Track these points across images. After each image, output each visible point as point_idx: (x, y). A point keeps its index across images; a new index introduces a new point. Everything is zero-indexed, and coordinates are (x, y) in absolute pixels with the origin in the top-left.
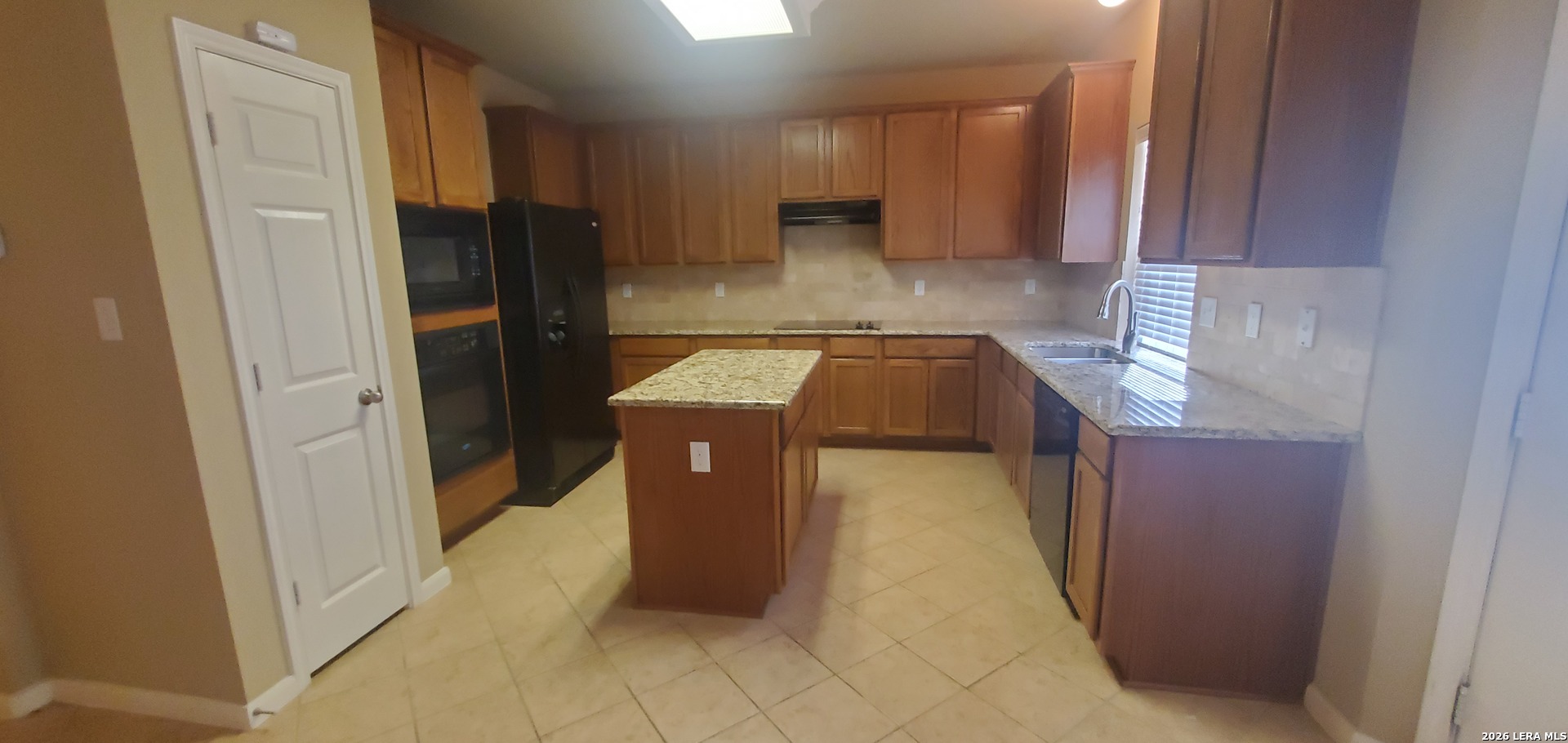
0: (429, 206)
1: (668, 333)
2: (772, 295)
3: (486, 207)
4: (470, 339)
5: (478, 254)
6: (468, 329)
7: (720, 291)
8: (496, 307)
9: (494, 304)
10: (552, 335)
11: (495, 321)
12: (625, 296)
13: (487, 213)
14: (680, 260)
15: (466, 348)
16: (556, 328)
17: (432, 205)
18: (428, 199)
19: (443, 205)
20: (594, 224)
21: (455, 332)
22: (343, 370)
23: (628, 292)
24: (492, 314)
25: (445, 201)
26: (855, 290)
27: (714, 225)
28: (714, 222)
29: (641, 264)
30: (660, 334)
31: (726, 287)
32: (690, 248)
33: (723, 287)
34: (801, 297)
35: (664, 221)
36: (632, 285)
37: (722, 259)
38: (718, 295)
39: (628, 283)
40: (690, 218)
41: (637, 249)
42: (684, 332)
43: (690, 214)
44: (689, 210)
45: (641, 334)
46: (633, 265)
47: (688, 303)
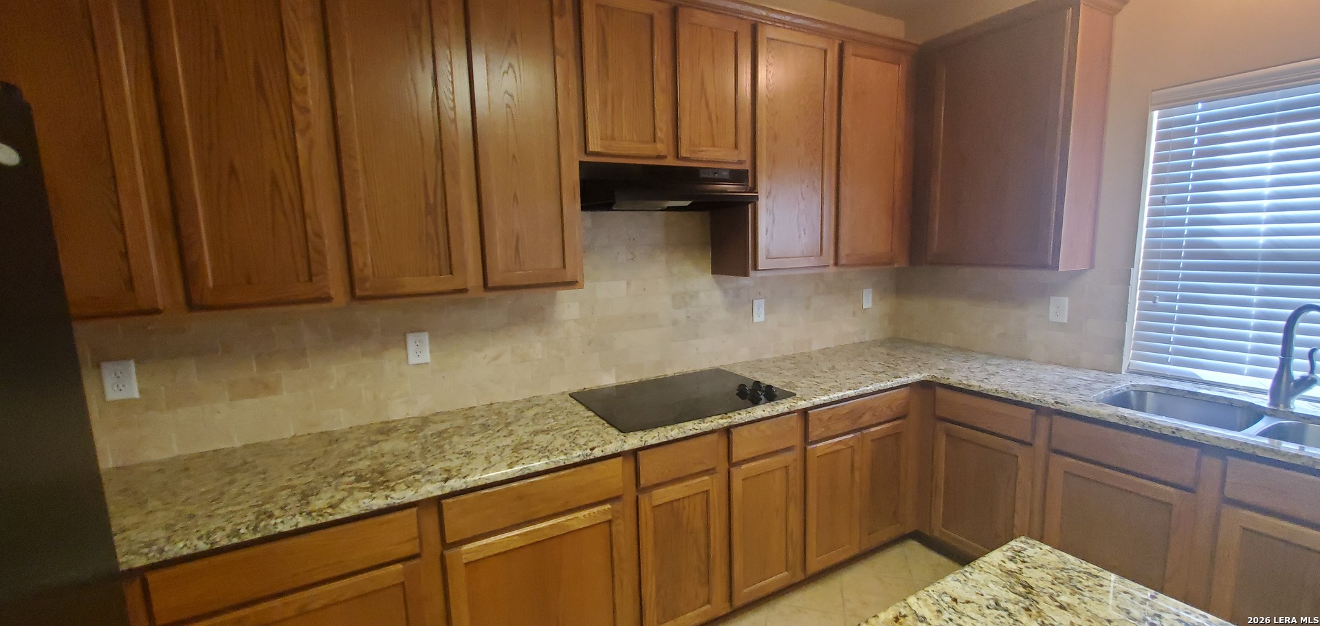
12: (112, 396)
14: (338, 290)
23: (123, 384)
26: (675, 323)
27: (432, 200)
28: (431, 194)
29: (192, 305)
30: (324, 521)
31: (433, 339)
32: (364, 259)
33: (427, 342)
34: (589, 344)
35: (275, 183)
36: (137, 363)
37: (457, 283)
38: (413, 359)
39: (124, 357)
40: (361, 180)
41: (175, 262)
42: (409, 496)
43: (359, 167)
44: (359, 157)
45: (249, 537)
46: (157, 311)
47: (332, 387)
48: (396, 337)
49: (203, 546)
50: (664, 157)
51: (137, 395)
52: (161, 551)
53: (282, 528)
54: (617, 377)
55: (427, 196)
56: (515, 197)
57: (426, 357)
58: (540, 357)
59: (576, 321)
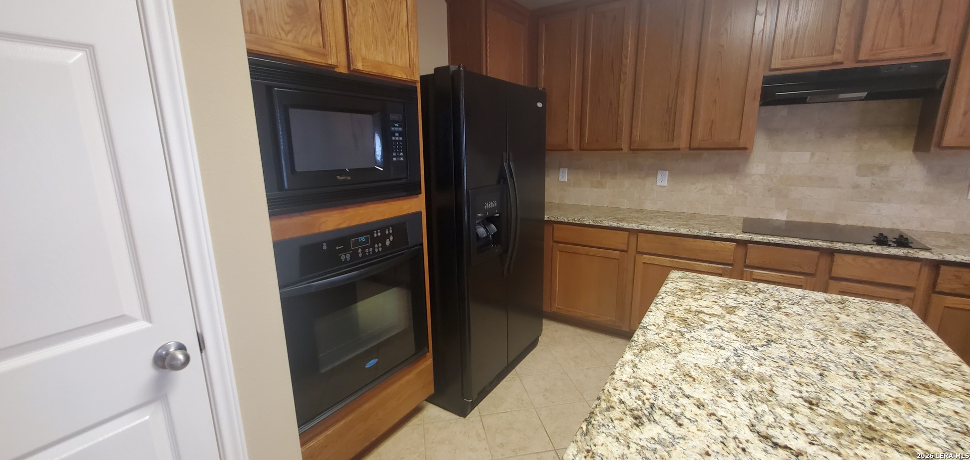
0: (337, 70)
1: (607, 225)
2: (729, 187)
3: (418, 79)
4: (384, 237)
5: (401, 134)
6: (382, 225)
7: (663, 180)
8: (423, 196)
9: (421, 193)
10: (481, 231)
11: (420, 213)
12: (561, 179)
13: (418, 85)
14: (625, 146)
15: (378, 247)
16: (488, 220)
17: (342, 70)
18: (336, 60)
19: (358, 71)
20: (540, 105)
21: (367, 230)
22: (122, 319)
23: (564, 176)
24: (417, 204)
25: (359, 66)
26: (856, 187)
27: (670, 106)
28: (670, 103)
29: (582, 149)
30: (597, 224)
31: (671, 175)
32: (637, 133)
33: (667, 175)
34: (769, 191)
35: (611, 104)
36: (568, 170)
37: (675, 145)
38: (659, 183)
39: (565, 167)
40: (641, 100)
41: (579, 134)
42: (625, 225)
43: (641, 94)
44: (642, 90)
45: (577, 222)
46: (573, 150)
47: (624, 190)
48: (653, 172)
49: (566, 221)
50: (842, 63)
51: (566, 181)
52: (557, 218)
53: (585, 222)
54: (788, 217)
55: (668, 104)
56: (715, 101)
57: (665, 183)
58: (731, 193)
59: (761, 175)
